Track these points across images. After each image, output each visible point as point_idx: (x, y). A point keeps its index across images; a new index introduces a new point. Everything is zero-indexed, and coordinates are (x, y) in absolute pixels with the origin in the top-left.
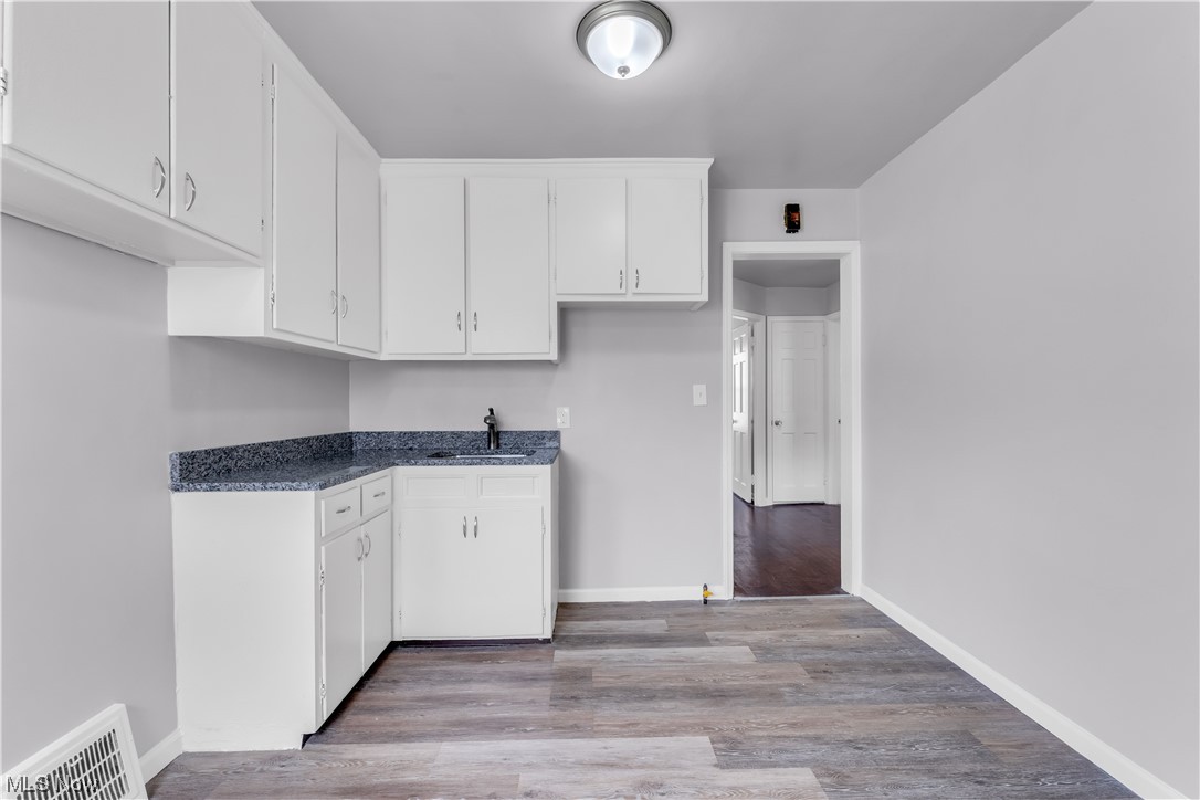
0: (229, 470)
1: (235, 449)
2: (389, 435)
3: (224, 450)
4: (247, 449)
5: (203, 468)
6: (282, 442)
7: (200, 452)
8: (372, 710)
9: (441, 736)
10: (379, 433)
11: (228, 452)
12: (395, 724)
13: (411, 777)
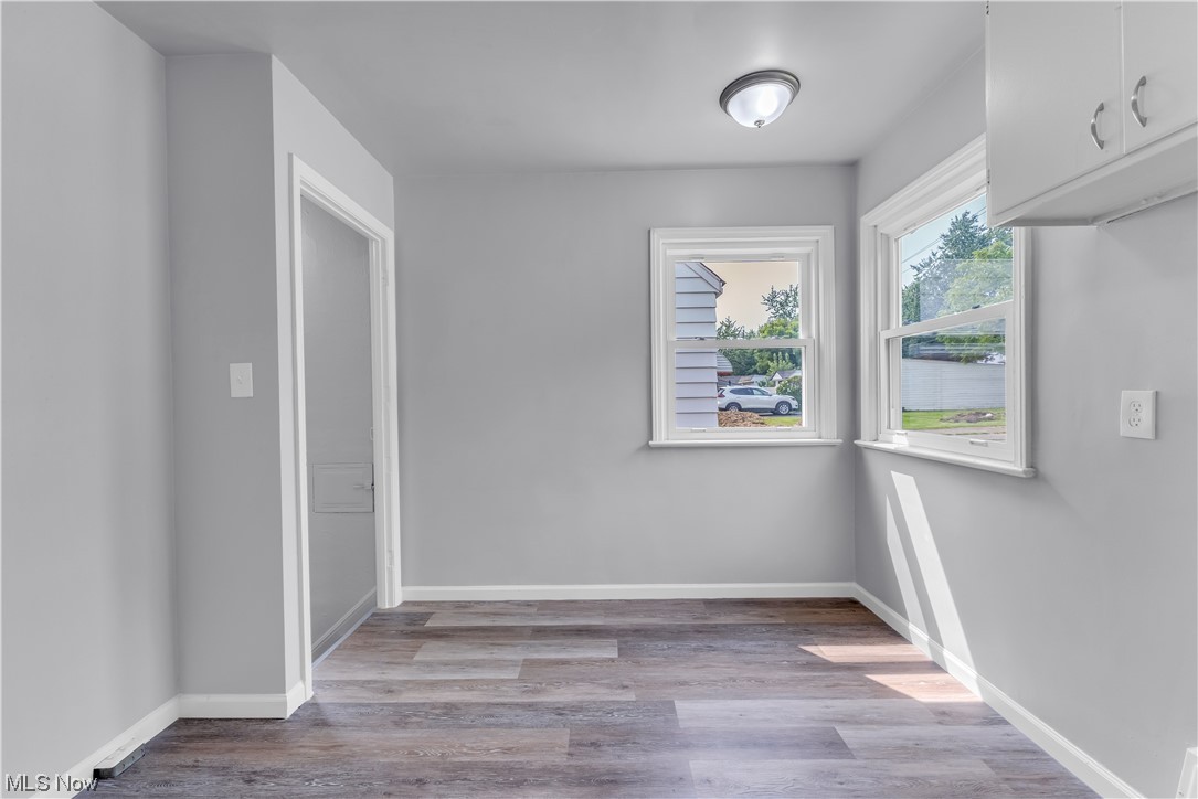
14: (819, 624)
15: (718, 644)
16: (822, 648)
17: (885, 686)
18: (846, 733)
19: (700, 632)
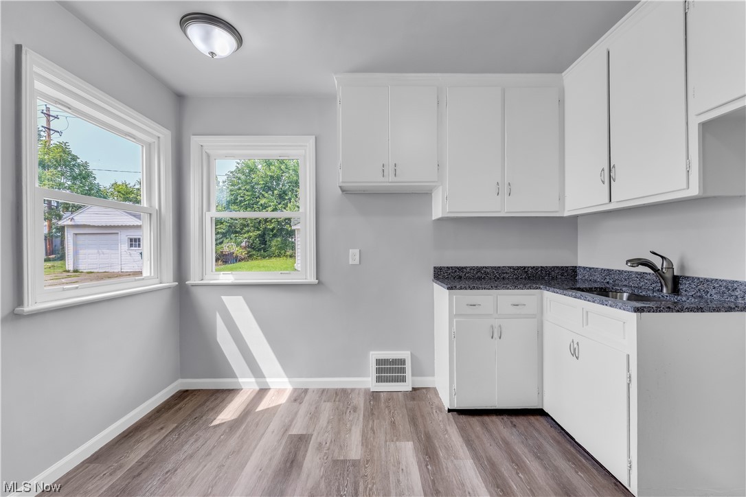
0: (460, 277)
1: (465, 268)
2: (595, 270)
3: (458, 268)
4: (472, 268)
5: (446, 274)
6: (499, 267)
7: (444, 267)
8: (484, 425)
9: (477, 457)
10: (590, 269)
11: (461, 269)
12: (478, 437)
13: (441, 454)
14: (194, 411)
15: (169, 466)
16: (219, 418)
17: (268, 409)
18: (296, 430)
19: (139, 474)
